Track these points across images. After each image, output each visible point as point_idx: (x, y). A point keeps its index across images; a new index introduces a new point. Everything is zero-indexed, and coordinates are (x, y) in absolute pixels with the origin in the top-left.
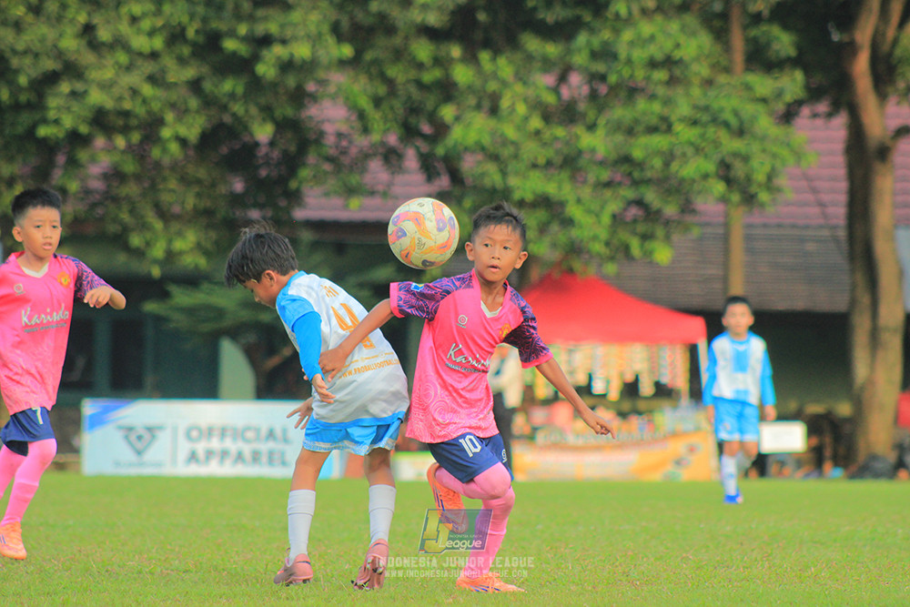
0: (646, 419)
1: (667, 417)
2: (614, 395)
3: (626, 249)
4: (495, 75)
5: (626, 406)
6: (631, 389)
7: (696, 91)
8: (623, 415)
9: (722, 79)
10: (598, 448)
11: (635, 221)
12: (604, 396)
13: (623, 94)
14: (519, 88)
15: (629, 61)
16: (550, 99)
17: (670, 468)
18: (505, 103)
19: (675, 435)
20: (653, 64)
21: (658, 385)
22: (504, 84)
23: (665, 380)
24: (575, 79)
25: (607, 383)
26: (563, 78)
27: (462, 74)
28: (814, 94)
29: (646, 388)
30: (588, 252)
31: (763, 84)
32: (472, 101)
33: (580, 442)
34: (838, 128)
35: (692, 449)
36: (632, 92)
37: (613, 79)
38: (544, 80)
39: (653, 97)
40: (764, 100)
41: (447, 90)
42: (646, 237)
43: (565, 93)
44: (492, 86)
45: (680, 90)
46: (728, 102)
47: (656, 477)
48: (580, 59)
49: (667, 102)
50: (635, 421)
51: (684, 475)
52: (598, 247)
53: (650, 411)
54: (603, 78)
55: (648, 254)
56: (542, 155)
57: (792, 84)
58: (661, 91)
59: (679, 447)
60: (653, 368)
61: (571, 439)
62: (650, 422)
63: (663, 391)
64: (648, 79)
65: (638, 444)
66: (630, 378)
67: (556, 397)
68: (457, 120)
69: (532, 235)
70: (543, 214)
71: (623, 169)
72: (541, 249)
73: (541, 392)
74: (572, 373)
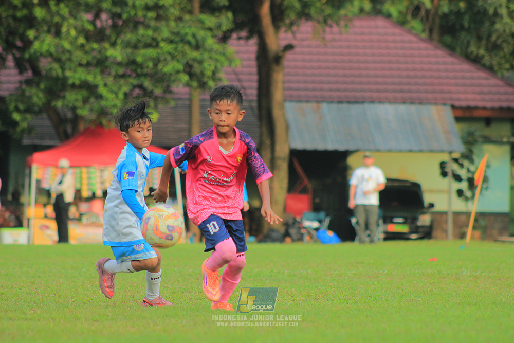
4: (58, 13)
7: (172, 24)
9: (187, 17)
11: (138, 96)
13: (131, 25)
14: (72, 21)
15: (134, 6)
16: (90, 27)
18: (64, 30)
20: (147, 8)
21: (151, 189)
22: (63, 18)
23: (155, 187)
24: (104, 16)
26: (97, 16)
27: (39, 12)
28: (238, 26)
30: (110, 114)
31: (210, 20)
32: (45, 28)
34: (252, 45)
36: (136, 24)
37: (125, 16)
38: (86, 17)
39: (148, 27)
40: (210, 29)
41: (30, 22)
43: (99, 24)
44: (56, 19)
45: (163, 23)
46: (190, 30)
48: (106, 5)
49: (156, 30)
54: (119, 16)
56: (85, 59)
57: (226, 19)
58: (152, 23)
64: (145, 16)
67: (93, 197)
68: (36, 38)
69: (79, 104)
70: (85, 93)
71: (131, 67)
72: (84, 112)
73: (86, 194)
74: (102, 183)
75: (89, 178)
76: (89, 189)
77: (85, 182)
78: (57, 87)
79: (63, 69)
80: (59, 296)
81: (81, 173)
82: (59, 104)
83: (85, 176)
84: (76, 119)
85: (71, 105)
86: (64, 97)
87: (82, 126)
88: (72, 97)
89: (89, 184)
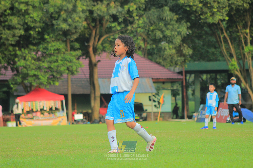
0: (54, 114)
1: (57, 114)
2: (48, 110)
3: (50, 83)
4: (25, 53)
5: (50, 112)
6: (51, 109)
7: (62, 55)
8: (49, 113)
9: (66, 52)
10: (45, 120)
11: (51, 78)
12: (46, 110)
13: (49, 56)
14: (29, 55)
15: (51, 50)
16: (35, 57)
17: (58, 123)
18: (27, 58)
19: (59, 117)
20: (55, 50)
21: (56, 108)
22: (26, 54)
23: (57, 107)
24: (40, 53)
25: (47, 108)
26: (37, 53)
27: (18, 53)
28: (83, 55)
29: (54, 109)
30: (44, 84)
31: (74, 53)
32: (21, 57)
33: (42, 119)
34: (87, 61)
35: (62, 119)
36: (51, 55)
37: (47, 53)
38: (33, 53)
39: (54, 56)
40: (74, 56)
41: (16, 55)
42: (53, 81)
43: (38, 55)
44: (24, 55)
45: (59, 55)
46: (68, 57)
47: (56, 125)
48: (41, 49)
49: (57, 57)
50: (52, 115)
51: (61, 124)
52: (45, 83)
53: (55, 113)
54: (45, 53)
55: (54, 84)
56: (34, 67)
57: (79, 53)
58: (56, 55)
59: (60, 119)
60: (55, 105)
61: (40, 118)
62: (55, 115)
63: (57, 109)
64: (54, 53)
65: (53, 119)
66: (51, 107)
67: (37, 111)
68: (19, 61)
69: (33, 81)
70: (34, 77)
71: (49, 69)
72: (34, 84)
73: (35, 110)
74: (40, 106)
75: (36, 105)
76: (36, 109)
77: (34, 106)
78: (26, 76)
79: (27, 70)
80: (26, 143)
81: (33, 103)
82: (26, 82)
83: (34, 104)
84: (31, 86)
85: (30, 82)
86: (27, 79)
87: (33, 88)
88: (30, 79)
89: (36, 107)
